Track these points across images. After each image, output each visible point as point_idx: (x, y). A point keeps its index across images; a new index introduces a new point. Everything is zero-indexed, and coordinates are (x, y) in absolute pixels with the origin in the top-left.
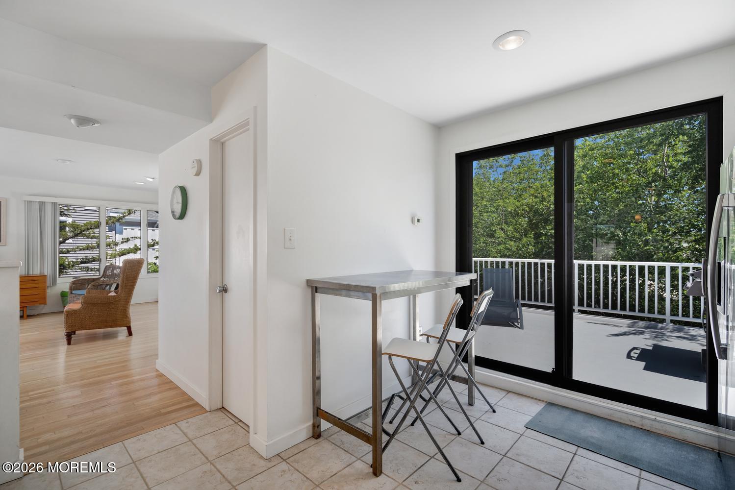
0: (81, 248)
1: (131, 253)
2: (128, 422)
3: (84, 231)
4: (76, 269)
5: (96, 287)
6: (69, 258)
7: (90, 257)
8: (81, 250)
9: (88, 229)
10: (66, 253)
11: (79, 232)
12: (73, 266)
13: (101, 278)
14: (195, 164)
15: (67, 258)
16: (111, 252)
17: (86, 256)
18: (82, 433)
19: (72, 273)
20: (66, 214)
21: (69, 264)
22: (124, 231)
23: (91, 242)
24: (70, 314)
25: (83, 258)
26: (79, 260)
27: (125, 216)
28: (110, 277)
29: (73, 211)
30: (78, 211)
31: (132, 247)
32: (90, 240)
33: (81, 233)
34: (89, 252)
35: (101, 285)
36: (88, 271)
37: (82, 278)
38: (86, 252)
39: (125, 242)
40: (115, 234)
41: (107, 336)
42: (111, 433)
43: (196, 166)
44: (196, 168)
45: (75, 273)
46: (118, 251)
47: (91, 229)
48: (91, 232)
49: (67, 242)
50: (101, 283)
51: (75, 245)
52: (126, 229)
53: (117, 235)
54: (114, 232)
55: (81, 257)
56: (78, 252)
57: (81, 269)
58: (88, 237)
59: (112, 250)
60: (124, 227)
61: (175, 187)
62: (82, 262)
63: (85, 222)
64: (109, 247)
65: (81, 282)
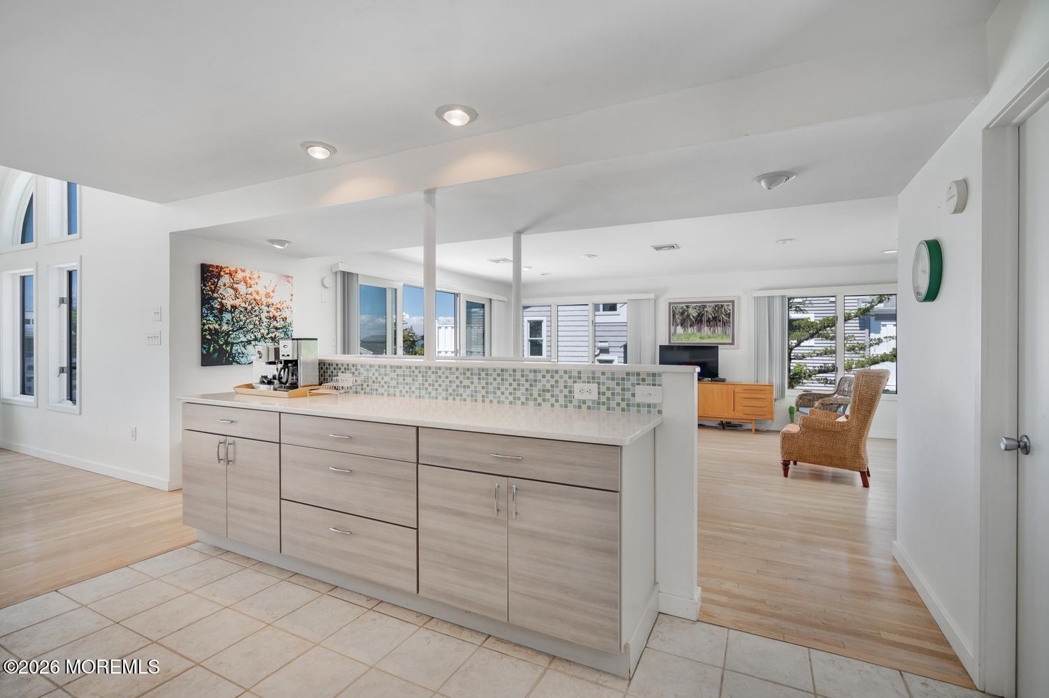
0: (818, 352)
1: (887, 360)
2: (825, 622)
3: (820, 330)
4: (812, 380)
5: (824, 406)
6: (808, 365)
7: (830, 365)
8: (818, 355)
9: (825, 328)
10: (801, 359)
11: (817, 331)
12: (810, 376)
13: (834, 394)
14: (955, 191)
15: (806, 366)
16: (857, 359)
17: (825, 364)
18: (765, 603)
19: (809, 385)
20: (802, 310)
21: (805, 374)
22: (882, 328)
23: (829, 345)
24: (787, 438)
25: (821, 366)
26: (817, 369)
27: (873, 306)
28: (846, 394)
29: (810, 305)
30: (815, 305)
31: (888, 353)
32: (829, 342)
33: (817, 332)
34: (828, 358)
35: (832, 404)
36: (827, 383)
37: (813, 392)
38: (824, 358)
39: (876, 344)
40: (870, 333)
41: (836, 479)
42: (798, 626)
43: (956, 193)
44: (955, 198)
45: (812, 385)
46: (868, 357)
47: (828, 327)
48: (829, 332)
49: (802, 344)
50: (831, 402)
51: (810, 348)
52: (885, 325)
53: (871, 334)
54: (867, 331)
55: (819, 365)
56: (814, 358)
57: (818, 380)
58: (827, 338)
59: (857, 355)
60: (882, 323)
61: (919, 245)
62: (820, 372)
63: (821, 318)
64: (852, 352)
65: (808, 398)
